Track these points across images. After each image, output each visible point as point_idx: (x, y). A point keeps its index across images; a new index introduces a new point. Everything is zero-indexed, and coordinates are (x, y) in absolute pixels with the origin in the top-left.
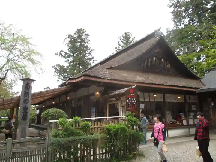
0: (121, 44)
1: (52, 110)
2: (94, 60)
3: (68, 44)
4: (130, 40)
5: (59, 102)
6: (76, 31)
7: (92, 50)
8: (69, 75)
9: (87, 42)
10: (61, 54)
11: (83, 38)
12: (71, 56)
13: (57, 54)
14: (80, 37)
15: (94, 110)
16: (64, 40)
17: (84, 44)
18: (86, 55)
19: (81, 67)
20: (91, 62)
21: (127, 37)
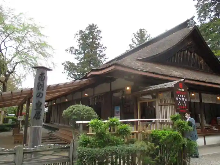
0: (135, 41)
1: (77, 107)
2: (105, 58)
3: (79, 40)
4: (145, 37)
5: (72, 99)
6: (88, 27)
7: (103, 48)
8: (79, 72)
9: (99, 39)
10: (71, 51)
11: (95, 34)
12: (82, 53)
13: (67, 50)
14: (91, 33)
15: (118, 109)
16: (75, 36)
17: (96, 40)
18: (97, 53)
19: (91, 65)
20: (103, 59)
21: (142, 34)
